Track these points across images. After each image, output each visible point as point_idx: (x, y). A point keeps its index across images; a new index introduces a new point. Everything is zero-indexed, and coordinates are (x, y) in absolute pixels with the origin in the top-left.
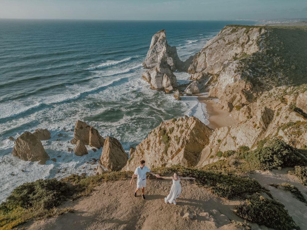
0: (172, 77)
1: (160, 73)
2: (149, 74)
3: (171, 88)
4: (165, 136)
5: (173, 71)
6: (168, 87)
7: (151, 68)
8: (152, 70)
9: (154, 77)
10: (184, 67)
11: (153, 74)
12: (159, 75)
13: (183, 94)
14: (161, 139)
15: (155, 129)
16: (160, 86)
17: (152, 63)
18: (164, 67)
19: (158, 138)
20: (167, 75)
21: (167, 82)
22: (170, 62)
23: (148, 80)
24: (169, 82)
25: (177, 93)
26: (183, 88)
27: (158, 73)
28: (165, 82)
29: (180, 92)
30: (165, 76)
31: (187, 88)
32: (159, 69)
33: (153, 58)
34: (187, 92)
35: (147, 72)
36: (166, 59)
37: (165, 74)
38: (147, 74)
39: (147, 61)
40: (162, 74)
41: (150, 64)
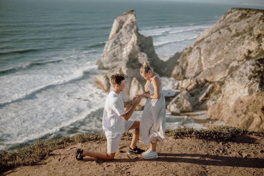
1: (127, 77)
7: (111, 69)
8: (113, 72)
10: (166, 69)
16: (126, 98)
17: (113, 61)
18: (133, 68)
20: (139, 79)
21: (137, 92)
22: (143, 60)
23: (106, 87)
24: (141, 92)
28: (135, 91)
30: (135, 82)
31: (171, 103)
32: (124, 69)
33: (114, 54)
34: (171, 109)
35: (105, 75)
36: (136, 55)
37: (134, 78)
38: (104, 77)
39: (105, 58)
40: (130, 79)
41: (109, 63)
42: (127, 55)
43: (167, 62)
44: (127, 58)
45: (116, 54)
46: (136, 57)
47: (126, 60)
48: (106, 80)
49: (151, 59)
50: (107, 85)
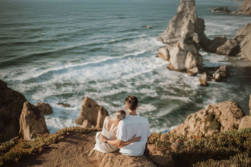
0: (198, 57)
1: (183, 51)
2: (168, 51)
3: (196, 70)
4: (214, 122)
5: (198, 49)
6: (192, 68)
7: (171, 44)
8: (173, 46)
9: (175, 55)
10: (212, 46)
11: (174, 51)
12: (182, 53)
13: (211, 79)
14: (207, 125)
15: (197, 113)
16: (182, 67)
17: (171, 38)
18: (189, 44)
19: (203, 124)
20: (192, 53)
21: (191, 62)
22: (195, 38)
23: (166, 58)
24: (194, 62)
25: (204, 76)
26: (211, 72)
27: (180, 49)
28: (189, 62)
29: (207, 75)
30: (190, 55)
31: (216, 72)
32: (182, 45)
33: (172, 33)
34: (216, 76)
35: (166, 48)
36: (192, 35)
37: (189, 52)
38: (166, 50)
39: (165, 36)
40: (186, 52)
41: (168, 39)
42: (185, 34)
43: (213, 40)
44: (185, 37)
45: (174, 33)
46: (192, 36)
47: (184, 38)
48: (167, 52)
49: (200, 38)
50: (167, 56)
